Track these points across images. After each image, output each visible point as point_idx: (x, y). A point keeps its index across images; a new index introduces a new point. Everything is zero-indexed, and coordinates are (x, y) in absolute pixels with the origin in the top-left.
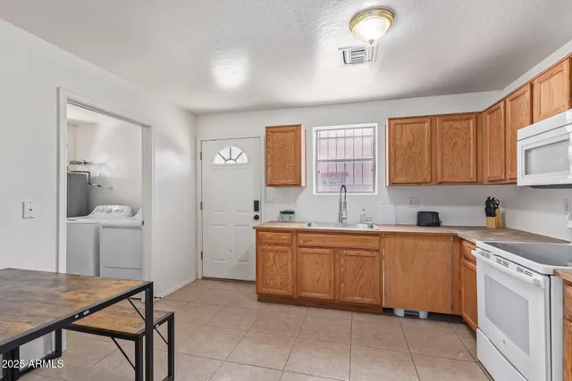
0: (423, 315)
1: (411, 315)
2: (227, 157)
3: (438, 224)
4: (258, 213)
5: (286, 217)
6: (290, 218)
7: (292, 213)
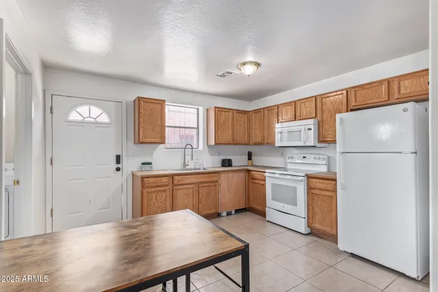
0: (233, 212)
1: (229, 214)
2: (86, 115)
3: (230, 165)
4: (119, 166)
5: (147, 167)
6: (151, 167)
7: (150, 164)
